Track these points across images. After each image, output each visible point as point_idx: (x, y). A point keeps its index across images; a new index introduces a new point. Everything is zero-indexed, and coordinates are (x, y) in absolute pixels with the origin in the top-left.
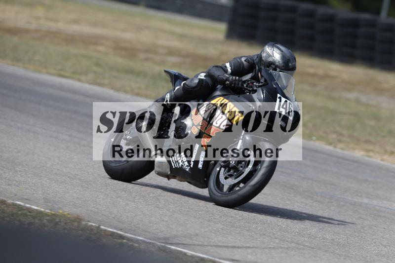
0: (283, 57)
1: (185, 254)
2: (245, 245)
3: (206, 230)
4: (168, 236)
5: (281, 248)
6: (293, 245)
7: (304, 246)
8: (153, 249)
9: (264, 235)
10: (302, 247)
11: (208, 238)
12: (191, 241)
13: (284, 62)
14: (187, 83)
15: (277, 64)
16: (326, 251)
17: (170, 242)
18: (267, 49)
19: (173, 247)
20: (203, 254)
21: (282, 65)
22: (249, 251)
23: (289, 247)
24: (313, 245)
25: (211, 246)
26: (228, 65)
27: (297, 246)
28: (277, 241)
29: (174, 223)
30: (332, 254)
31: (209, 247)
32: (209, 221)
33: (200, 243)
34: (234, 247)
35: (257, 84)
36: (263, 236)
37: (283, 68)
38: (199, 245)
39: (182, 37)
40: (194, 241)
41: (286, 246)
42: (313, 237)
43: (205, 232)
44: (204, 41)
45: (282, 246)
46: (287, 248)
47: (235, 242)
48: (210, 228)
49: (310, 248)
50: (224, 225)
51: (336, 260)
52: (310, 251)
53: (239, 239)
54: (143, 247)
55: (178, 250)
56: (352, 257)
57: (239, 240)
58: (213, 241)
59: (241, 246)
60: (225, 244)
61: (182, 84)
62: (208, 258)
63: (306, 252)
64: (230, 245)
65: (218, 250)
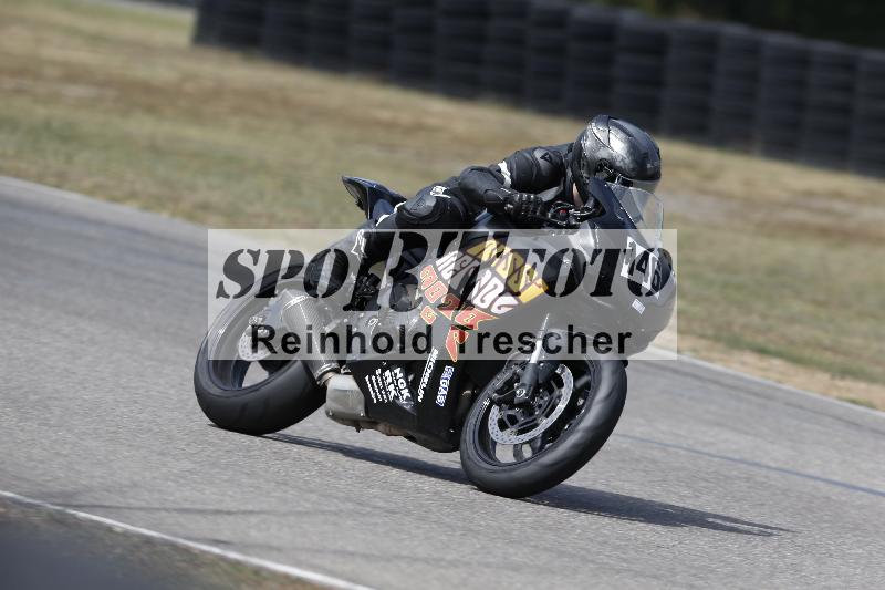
0: (633, 148)
1: (109, 529)
2: (243, 508)
3: (155, 475)
4: (69, 488)
5: (323, 512)
6: (350, 506)
7: (375, 507)
8: (36, 519)
9: (286, 484)
10: (369, 509)
11: (160, 491)
12: (121, 500)
13: (635, 161)
14: (408, 207)
15: (618, 164)
16: (421, 519)
17: (75, 503)
18: (595, 130)
19: (82, 514)
20: (149, 529)
21: (631, 166)
22: (253, 520)
23: (341, 511)
24: (394, 505)
25: (166, 510)
26: (503, 166)
27: (359, 507)
28: (314, 497)
29: (85, 459)
30: (434, 526)
31: (164, 514)
32: (162, 454)
33: (143, 504)
34: (217, 512)
35: (578, 213)
36: (283, 487)
37: (633, 174)
38: (141, 509)
39: (96, 40)
40: (132, 501)
41: (333, 509)
42: (392, 488)
43: (154, 478)
44: (146, 50)
45: (326, 508)
46: (336, 513)
47: (222, 501)
48: (164, 470)
49: (388, 511)
50: (195, 462)
51: (444, 538)
52: (387, 520)
53: (230, 493)
54: (14, 513)
55: (92, 521)
56: (478, 532)
57: (231, 496)
58: (171, 498)
59: (234, 510)
60: (199, 506)
61: (396, 210)
62: (163, 539)
63: (380, 521)
64: (211, 507)
65: (182, 519)
